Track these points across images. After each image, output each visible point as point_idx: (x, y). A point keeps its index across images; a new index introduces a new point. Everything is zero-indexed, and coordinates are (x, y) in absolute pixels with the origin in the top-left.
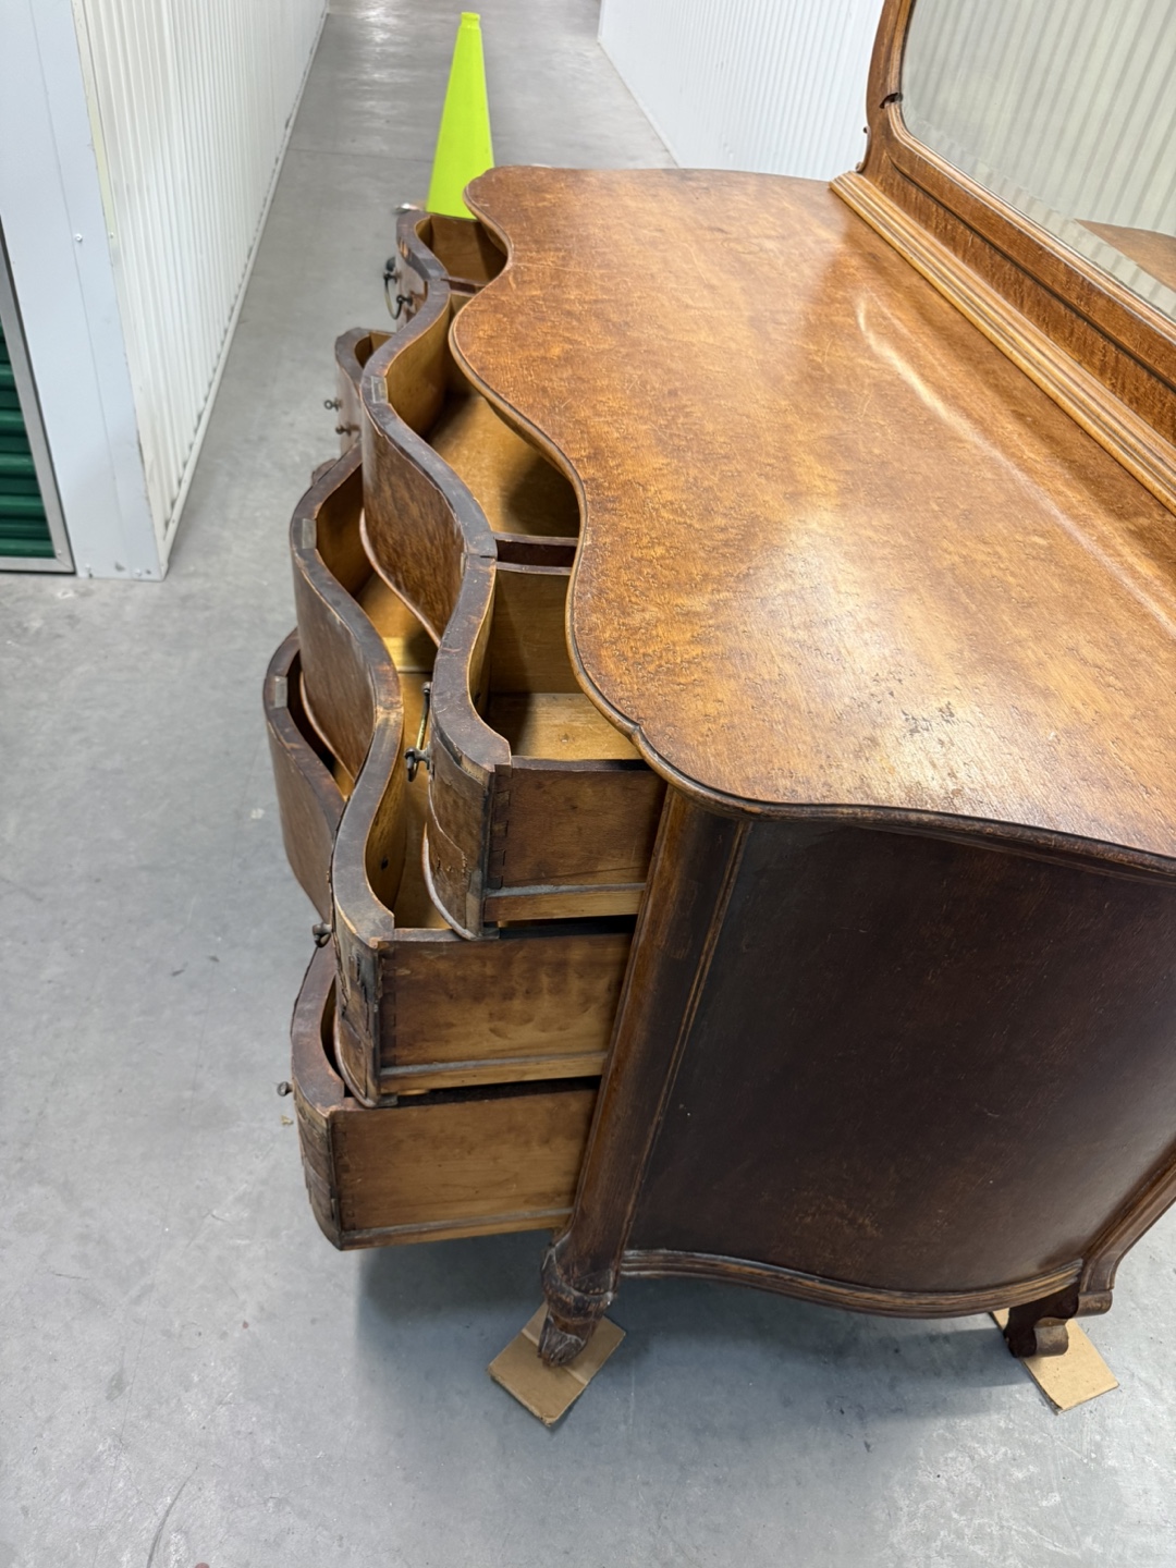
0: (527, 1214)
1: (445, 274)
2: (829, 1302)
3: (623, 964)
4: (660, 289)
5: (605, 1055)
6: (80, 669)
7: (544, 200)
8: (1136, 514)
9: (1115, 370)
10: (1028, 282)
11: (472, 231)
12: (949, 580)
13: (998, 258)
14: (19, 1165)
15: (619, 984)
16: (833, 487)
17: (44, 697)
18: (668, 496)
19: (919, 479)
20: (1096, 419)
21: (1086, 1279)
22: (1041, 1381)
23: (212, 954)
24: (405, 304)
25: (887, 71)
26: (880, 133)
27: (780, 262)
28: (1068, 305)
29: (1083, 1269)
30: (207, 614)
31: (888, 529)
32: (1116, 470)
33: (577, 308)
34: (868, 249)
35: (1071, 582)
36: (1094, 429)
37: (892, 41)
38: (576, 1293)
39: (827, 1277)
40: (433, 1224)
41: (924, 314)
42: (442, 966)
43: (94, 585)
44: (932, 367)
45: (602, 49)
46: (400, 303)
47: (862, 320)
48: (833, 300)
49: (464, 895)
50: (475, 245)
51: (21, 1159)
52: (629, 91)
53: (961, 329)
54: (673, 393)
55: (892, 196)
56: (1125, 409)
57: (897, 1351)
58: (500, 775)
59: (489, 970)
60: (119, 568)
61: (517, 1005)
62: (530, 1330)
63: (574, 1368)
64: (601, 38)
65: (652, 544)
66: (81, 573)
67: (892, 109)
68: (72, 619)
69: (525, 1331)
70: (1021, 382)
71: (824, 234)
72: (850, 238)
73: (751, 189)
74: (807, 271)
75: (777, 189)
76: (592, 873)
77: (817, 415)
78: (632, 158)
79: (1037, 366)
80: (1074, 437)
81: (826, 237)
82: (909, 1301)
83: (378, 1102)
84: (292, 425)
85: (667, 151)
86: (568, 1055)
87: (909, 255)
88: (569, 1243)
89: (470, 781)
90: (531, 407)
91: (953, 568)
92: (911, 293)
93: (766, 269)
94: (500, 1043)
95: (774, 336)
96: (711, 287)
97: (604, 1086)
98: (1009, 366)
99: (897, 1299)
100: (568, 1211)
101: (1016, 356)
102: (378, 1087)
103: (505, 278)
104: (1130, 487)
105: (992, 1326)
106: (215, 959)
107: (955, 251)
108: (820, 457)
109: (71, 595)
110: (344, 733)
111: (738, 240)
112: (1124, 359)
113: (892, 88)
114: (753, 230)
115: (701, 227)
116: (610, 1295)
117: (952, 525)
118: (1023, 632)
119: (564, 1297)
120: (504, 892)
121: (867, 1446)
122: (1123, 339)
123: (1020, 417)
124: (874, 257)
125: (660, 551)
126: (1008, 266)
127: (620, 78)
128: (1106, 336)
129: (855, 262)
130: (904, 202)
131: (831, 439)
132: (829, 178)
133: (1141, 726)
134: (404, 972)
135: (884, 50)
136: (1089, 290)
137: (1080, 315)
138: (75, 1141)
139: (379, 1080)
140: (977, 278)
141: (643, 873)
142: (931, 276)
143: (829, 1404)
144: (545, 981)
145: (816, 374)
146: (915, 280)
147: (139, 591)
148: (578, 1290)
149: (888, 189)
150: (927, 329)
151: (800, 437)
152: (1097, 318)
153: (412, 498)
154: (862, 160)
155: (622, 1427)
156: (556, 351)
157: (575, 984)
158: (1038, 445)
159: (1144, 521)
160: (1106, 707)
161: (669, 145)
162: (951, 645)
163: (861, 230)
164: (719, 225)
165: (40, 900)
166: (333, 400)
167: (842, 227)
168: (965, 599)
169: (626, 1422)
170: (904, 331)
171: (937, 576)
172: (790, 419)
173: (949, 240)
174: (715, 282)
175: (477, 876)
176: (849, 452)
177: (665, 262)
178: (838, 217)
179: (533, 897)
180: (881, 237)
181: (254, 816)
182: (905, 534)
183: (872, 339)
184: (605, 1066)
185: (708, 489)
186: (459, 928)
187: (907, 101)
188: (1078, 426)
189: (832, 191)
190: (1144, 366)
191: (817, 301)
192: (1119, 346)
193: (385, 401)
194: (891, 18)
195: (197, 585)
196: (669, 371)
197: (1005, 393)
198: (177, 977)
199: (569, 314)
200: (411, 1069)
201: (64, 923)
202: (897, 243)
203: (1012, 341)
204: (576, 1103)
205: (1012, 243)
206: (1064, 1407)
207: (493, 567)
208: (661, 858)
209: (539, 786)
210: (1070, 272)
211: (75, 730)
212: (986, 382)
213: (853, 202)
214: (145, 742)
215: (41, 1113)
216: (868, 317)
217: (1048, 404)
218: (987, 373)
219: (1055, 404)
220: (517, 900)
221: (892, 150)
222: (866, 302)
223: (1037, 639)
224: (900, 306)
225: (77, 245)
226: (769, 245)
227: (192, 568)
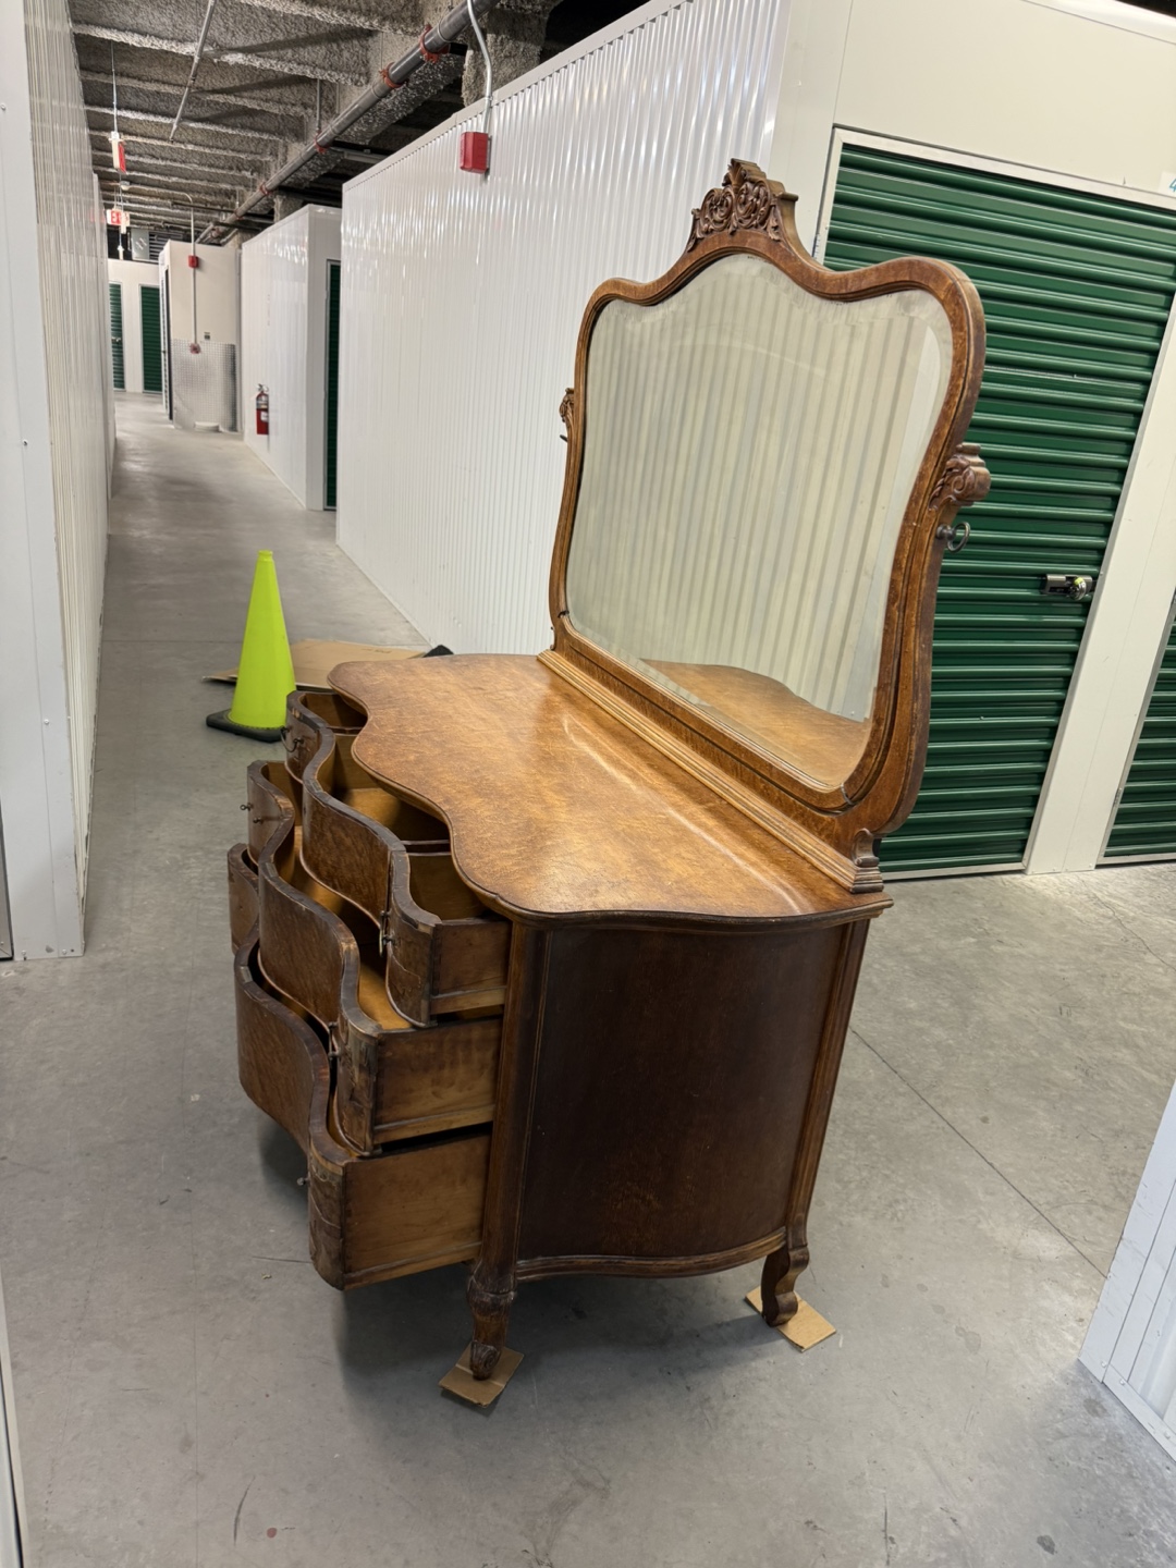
0: (455, 1249)
1: (327, 725)
2: (643, 1273)
3: (499, 1039)
4: (456, 723)
5: (494, 1106)
6: (35, 1022)
7: (376, 680)
8: (708, 802)
9: (692, 739)
10: (647, 702)
11: (331, 700)
12: (622, 834)
13: (631, 692)
14: (79, 1333)
15: (497, 1055)
16: (564, 804)
17: (11, 1044)
18: (487, 813)
19: (604, 797)
20: (687, 763)
21: (790, 1239)
22: (789, 1337)
23: (186, 1187)
24: (298, 744)
25: (558, 600)
26: (561, 632)
27: (517, 703)
28: (666, 712)
29: (787, 1233)
30: (124, 974)
31: (592, 818)
32: (699, 785)
33: (415, 736)
34: (564, 691)
35: (677, 831)
36: (687, 768)
37: (558, 584)
38: (492, 1296)
39: (640, 1254)
40: (398, 1263)
41: (599, 723)
42: (409, 1048)
43: (29, 965)
44: (605, 748)
45: (341, 550)
46: (296, 743)
47: (566, 729)
48: (550, 720)
49: (420, 1002)
50: (333, 707)
51: (80, 1329)
52: (367, 578)
53: (619, 728)
54: (477, 771)
55: (573, 662)
56: (699, 757)
57: (698, 1336)
58: (437, 928)
59: (432, 1050)
60: (49, 950)
61: (446, 1072)
62: (461, 1364)
63: (494, 1379)
64: (338, 542)
65: (485, 832)
66: (18, 958)
67: (565, 619)
68: (19, 990)
69: (457, 1365)
70: (651, 750)
71: (538, 685)
72: (553, 686)
73: (493, 663)
74: (533, 707)
75: (507, 662)
76: (481, 982)
77: (551, 775)
78: (382, 630)
79: (658, 742)
80: (679, 773)
81: (539, 687)
82: (689, 1262)
83: (371, 1152)
84: (157, 839)
85: (407, 622)
86: (474, 1108)
87: (587, 693)
88: (483, 1265)
89: (423, 934)
90: (408, 783)
91: (623, 830)
92: (590, 712)
93: (510, 707)
94: (438, 1102)
95: (522, 740)
96: (483, 719)
97: (495, 1128)
98: (645, 744)
99: (682, 1262)
100: (479, 1243)
101: (647, 738)
102: (373, 1139)
103: (371, 725)
104: (705, 791)
105: (755, 1313)
106: (189, 1191)
107: (610, 689)
108: (556, 792)
109: (12, 974)
110: (302, 981)
111: (490, 693)
112: (695, 734)
113: (563, 608)
114: (499, 687)
115: (470, 688)
116: (512, 1293)
117: (622, 814)
118: (656, 850)
119: (484, 1299)
120: (440, 996)
121: (688, 1388)
122: (691, 725)
123: (651, 766)
124: (568, 695)
125: (489, 834)
126: (636, 695)
127: (360, 571)
128: (684, 724)
129: (558, 699)
130: (579, 665)
131: (558, 784)
132: (537, 654)
133: (708, 877)
134: (389, 1054)
135: (555, 589)
136: (673, 705)
137: (672, 716)
138: (116, 1312)
139: (374, 1134)
140: (623, 702)
141: (505, 980)
142: (600, 703)
143: (661, 1371)
144: (460, 1054)
145: (547, 756)
146: (592, 705)
147: (66, 965)
148: (492, 1293)
149: (570, 658)
150: (601, 730)
151: (544, 784)
152: (679, 717)
153: (347, 835)
154: (552, 643)
155: (532, 1406)
156: (412, 758)
157: (476, 1056)
158: (660, 778)
159: (711, 804)
160: (692, 872)
161: (409, 619)
162: (625, 857)
163: (558, 682)
164: (479, 686)
165: (48, 1172)
166: (246, 804)
167: (548, 680)
168: (629, 840)
169: (533, 1403)
170: (589, 732)
171: (617, 834)
172: (538, 778)
173: (606, 684)
174: (484, 716)
175: (427, 987)
176: (569, 789)
177: (455, 708)
178: (544, 674)
179: (454, 997)
180: (571, 685)
181: (192, 1100)
182: (600, 819)
183: (573, 738)
184: (495, 1113)
185: (505, 809)
186: (417, 1023)
187: (572, 614)
188: (680, 767)
189: (538, 660)
190: (703, 737)
191: (540, 721)
192: (691, 729)
193: (322, 791)
194: (556, 574)
195: (110, 956)
196: (472, 761)
197: (644, 757)
198: (165, 1205)
199: (412, 739)
200: (390, 1125)
201: (70, 1184)
202: (580, 687)
203: (644, 731)
204: (478, 1146)
205: (636, 684)
206: (806, 1347)
207: (407, 855)
208: (514, 965)
209: (455, 934)
210: (664, 697)
211: (42, 1062)
212: (634, 753)
213: (552, 666)
214: (99, 1063)
215: (86, 1300)
216: (569, 727)
217: (665, 759)
218: (633, 748)
219: (669, 759)
220: (447, 1000)
221: (568, 639)
222: (568, 719)
223: (662, 853)
224: (585, 719)
225: (44, 726)
226: (509, 694)
227: (104, 945)
